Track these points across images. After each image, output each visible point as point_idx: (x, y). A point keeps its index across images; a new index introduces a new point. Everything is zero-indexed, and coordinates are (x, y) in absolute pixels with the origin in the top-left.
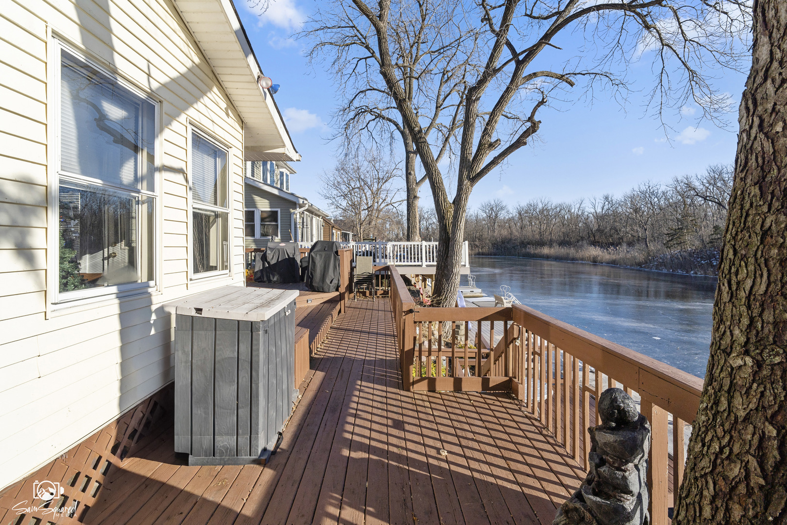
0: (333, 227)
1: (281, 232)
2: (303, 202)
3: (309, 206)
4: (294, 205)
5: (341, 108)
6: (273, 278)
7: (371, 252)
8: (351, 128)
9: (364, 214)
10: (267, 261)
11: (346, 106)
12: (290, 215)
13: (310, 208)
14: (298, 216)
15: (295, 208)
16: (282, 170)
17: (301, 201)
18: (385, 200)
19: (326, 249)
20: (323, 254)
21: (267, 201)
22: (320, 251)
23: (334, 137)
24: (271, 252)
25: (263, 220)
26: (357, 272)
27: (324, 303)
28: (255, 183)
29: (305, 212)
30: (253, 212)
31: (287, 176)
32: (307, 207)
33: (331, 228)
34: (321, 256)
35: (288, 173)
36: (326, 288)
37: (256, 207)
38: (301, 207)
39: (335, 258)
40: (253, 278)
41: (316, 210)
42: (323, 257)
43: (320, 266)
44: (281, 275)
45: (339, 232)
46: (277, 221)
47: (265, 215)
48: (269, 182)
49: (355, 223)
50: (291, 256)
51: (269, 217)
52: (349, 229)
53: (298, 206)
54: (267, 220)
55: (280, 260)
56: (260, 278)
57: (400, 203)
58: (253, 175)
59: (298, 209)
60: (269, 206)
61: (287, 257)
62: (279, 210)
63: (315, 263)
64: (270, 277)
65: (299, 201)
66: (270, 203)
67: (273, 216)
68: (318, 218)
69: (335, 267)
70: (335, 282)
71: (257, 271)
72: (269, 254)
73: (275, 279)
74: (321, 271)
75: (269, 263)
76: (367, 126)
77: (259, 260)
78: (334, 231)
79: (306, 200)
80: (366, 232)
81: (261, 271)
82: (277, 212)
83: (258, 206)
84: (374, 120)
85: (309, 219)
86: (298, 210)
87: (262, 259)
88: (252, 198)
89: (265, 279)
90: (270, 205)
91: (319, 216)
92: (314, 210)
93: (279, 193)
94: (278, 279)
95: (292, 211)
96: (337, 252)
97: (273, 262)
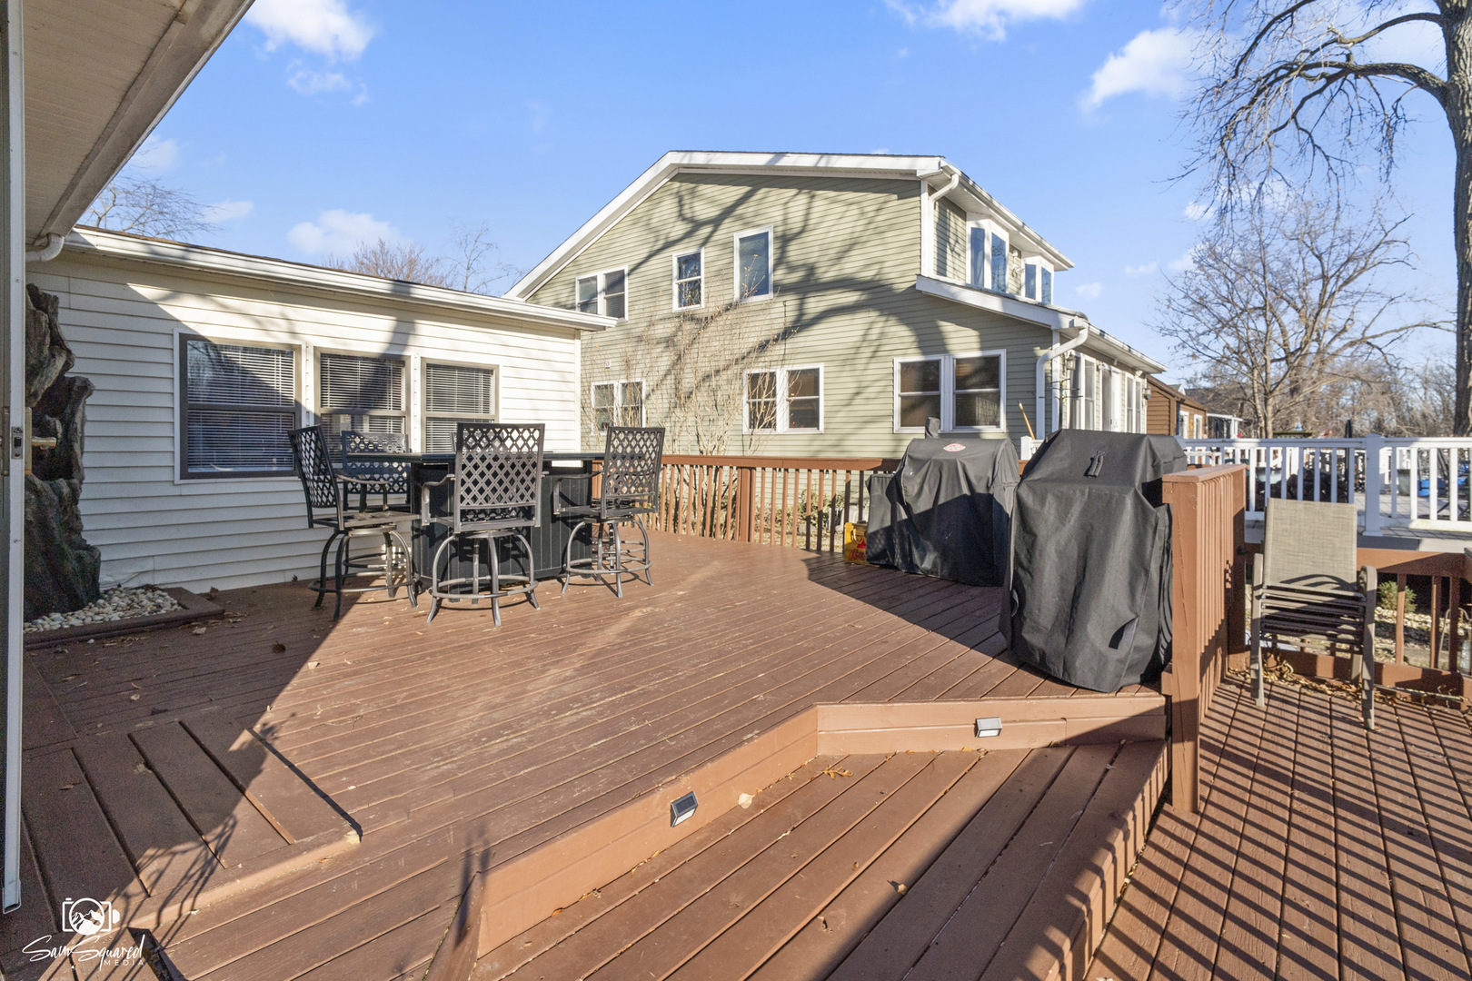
0: (1181, 402)
1: (1007, 413)
2: (1072, 323)
3: (1091, 334)
4: (1046, 334)
5: (1212, 83)
6: (922, 560)
7: (1326, 480)
8: (1240, 137)
9: (1276, 371)
10: (902, 502)
11: (1225, 77)
12: (1033, 362)
13: (1097, 344)
14: (1057, 365)
15: (1049, 344)
16: (1030, 261)
17: (1065, 322)
18: (1344, 330)
19: (1096, 471)
20: (1080, 496)
21: (974, 333)
22: (1059, 479)
23: (1188, 171)
24: (917, 471)
25: (960, 382)
26: (1269, 569)
27: (1076, 743)
28: (947, 292)
29: (1084, 358)
30: (937, 363)
31: (1045, 274)
32: (1083, 338)
33: (1174, 405)
34: (1065, 504)
35: (1050, 268)
36: (1083, 666)
37: (946, 352)
38: (1064, 338)
39: (1142, 519)
40: (864, 550)
41: (1122, 350)
42: (1076, 510)
43: (1060, 554)
44: (944, 553)
45: (1199, 417)
46: (997, 385)
47: (967, 369)
48: (988, 285)
49: (1249, 392)
50: (981, 489)
51: (976, 372)
52: (1230, 408)
53: (1056, 337)
54: (974, 380)
55: (942, 501)
56: (882, 555)
57: (1397, 335)
58: (942, 269)
59: (1057, 346)
60: (977, 345)
61: (966, 491)
62: (1003, 353)
63: (1034, 536)
64: (911, 554)
65: (1059, 322)
66: (980, 336)
67: (988, 369)
68: (1128, 375)
69: (1139, 566)
70: (1138, 641)
71: (875, 533)
72: (908, 478)
73: (927, 564)
74: (1063, 578)
75: (908, 508)
76: (1294, 117)
77: (880, 498)
78: (1182, 413)
79: (1082, 316)
80: (1282, 415)
81: (888, 532)
82: (996, 359)
83: (949, 347)
84: (1320, 91)
85: (1097, 379)
86: (1058, 348)
87: (889, 494)
88: (938, 327)
89: (898, 560)
90: (982, 342)
91: (1133, 370)
92: (1114, 352)
93: (1004, 306)
94: (935, 565)
95: (1040, 352)
96: (1153, 491)
97: (923, 505)
